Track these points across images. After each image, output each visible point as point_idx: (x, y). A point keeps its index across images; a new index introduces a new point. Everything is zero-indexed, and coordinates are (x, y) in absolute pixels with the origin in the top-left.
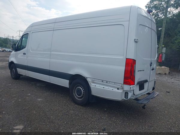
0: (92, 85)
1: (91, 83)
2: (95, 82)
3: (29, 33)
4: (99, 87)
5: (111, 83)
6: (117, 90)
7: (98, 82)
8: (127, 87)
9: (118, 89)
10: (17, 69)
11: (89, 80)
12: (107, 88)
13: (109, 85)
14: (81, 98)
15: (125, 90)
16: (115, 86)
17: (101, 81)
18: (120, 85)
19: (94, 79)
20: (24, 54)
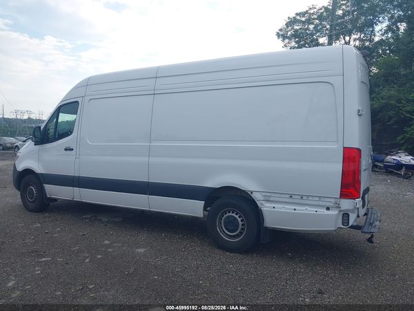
0: (266, 208)
1: (263, 202)
2: (271, 199)
3: (79, 100)
4: (283, 210)
5: (311, 198)
6: (325, 210)
7: (281, 200)
8: (347, 204)
9: (328, 209)
10: (45, 185)
11: (256, 196)
12: (301, 210)
13: (308, 202)
14: (238, 236)
15: (342, 209)
16: (320, 203)
17: (288, 196)
18: (333, 200)
19: (269, 194)
20: (66, 150)
